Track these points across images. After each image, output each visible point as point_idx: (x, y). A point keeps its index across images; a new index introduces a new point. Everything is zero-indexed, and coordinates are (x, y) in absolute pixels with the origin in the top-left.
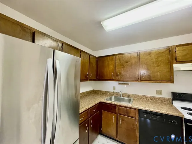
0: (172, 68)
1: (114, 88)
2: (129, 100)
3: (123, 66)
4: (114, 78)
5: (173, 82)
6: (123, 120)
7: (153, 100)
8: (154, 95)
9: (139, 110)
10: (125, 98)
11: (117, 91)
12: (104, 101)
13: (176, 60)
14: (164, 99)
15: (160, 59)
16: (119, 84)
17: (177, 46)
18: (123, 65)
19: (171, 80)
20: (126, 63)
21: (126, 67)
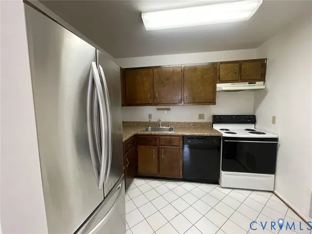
0: (215, 87)
1: (150, 116)
2: (170, 128)
3: (163, 85)
4: (151, 102)
5: (215, 104)
6: (165, 152)
7: (195, 125)
8: (197, 120)
9: (183, 136)
10: (165, 127)
11: (154, 119)
12: (139, 133)
13: (219, 79)
14: (205, 123)
15: (205, 77)
16: (158, 109)
17: (221, 63)
18: (163, 83)
19: (213, 102)
20: (168, 80)
21: (167, 86)
